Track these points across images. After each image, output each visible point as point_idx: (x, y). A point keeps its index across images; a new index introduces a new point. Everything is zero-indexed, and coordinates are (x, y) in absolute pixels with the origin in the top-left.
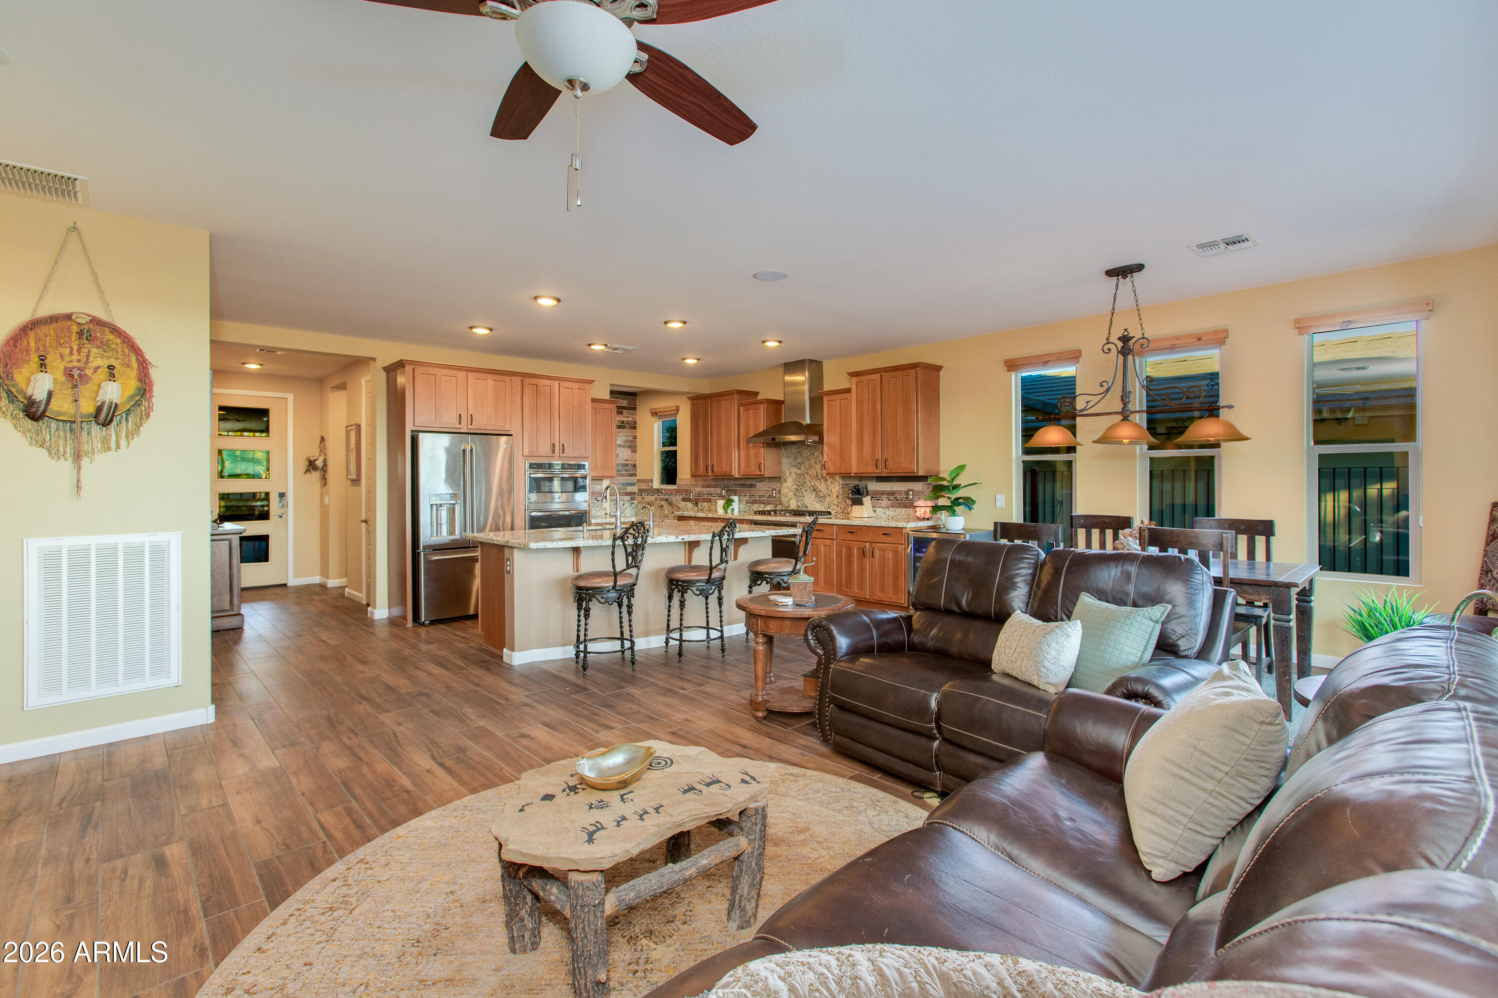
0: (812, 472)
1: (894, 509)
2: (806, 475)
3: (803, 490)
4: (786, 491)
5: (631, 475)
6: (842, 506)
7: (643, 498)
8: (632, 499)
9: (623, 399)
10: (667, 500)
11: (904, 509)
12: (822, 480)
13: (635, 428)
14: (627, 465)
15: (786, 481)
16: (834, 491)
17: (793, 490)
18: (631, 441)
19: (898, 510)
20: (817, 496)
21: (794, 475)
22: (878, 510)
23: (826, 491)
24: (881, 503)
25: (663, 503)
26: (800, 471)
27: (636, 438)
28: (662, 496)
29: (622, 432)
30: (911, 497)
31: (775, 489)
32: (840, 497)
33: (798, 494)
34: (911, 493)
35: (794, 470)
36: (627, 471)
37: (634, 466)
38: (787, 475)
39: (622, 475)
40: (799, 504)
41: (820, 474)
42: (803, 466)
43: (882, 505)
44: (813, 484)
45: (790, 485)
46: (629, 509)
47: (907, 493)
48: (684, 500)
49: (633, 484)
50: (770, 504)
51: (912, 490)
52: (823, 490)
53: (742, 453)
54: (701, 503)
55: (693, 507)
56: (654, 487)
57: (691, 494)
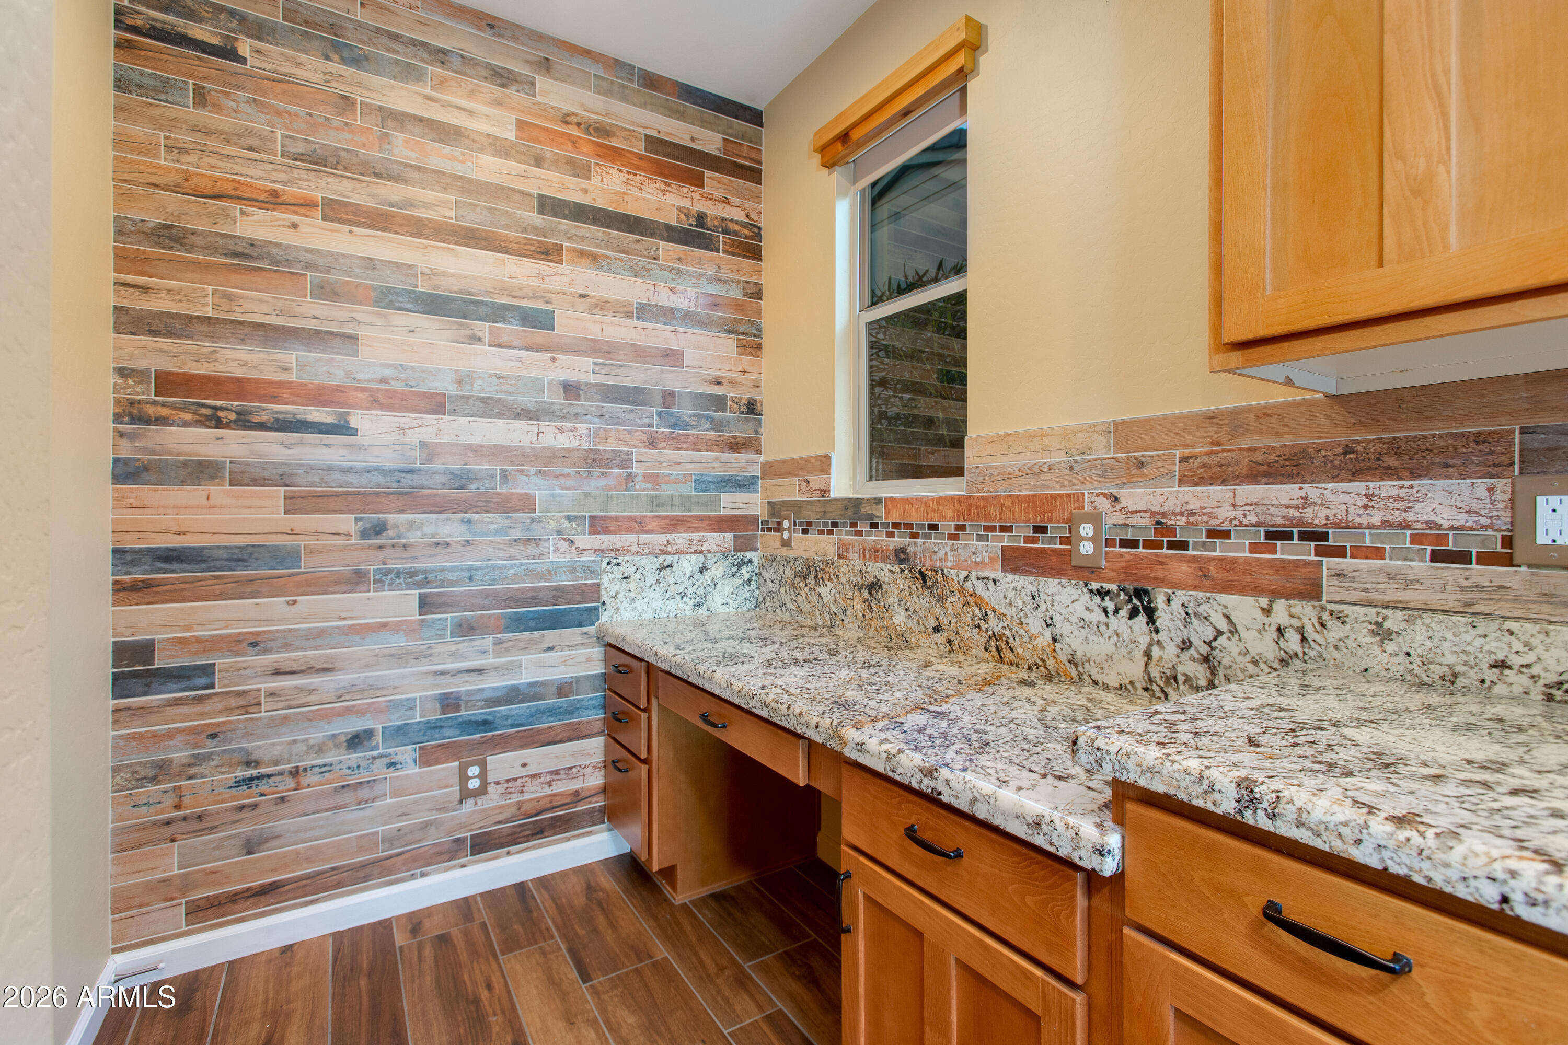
5: (736, 446)
7: (786, 544)
8: (742, 545)
9: (704, 124)
10: (901, 556)
13: (754, 253)
14: (720, 402)
18: (738, 306)
25: (882, 570)
27: (757, 295)
28: (879, 538)
29: (699, 261)
36: (719, 426)
37: (752, 408)
39: (698, 445)
46: (728, 586)
48: (1017, 562)
49: (748, 484)
54: (1181, 596)
55: (1098, 616)
56: (834, 494)
57: (1086, 529)
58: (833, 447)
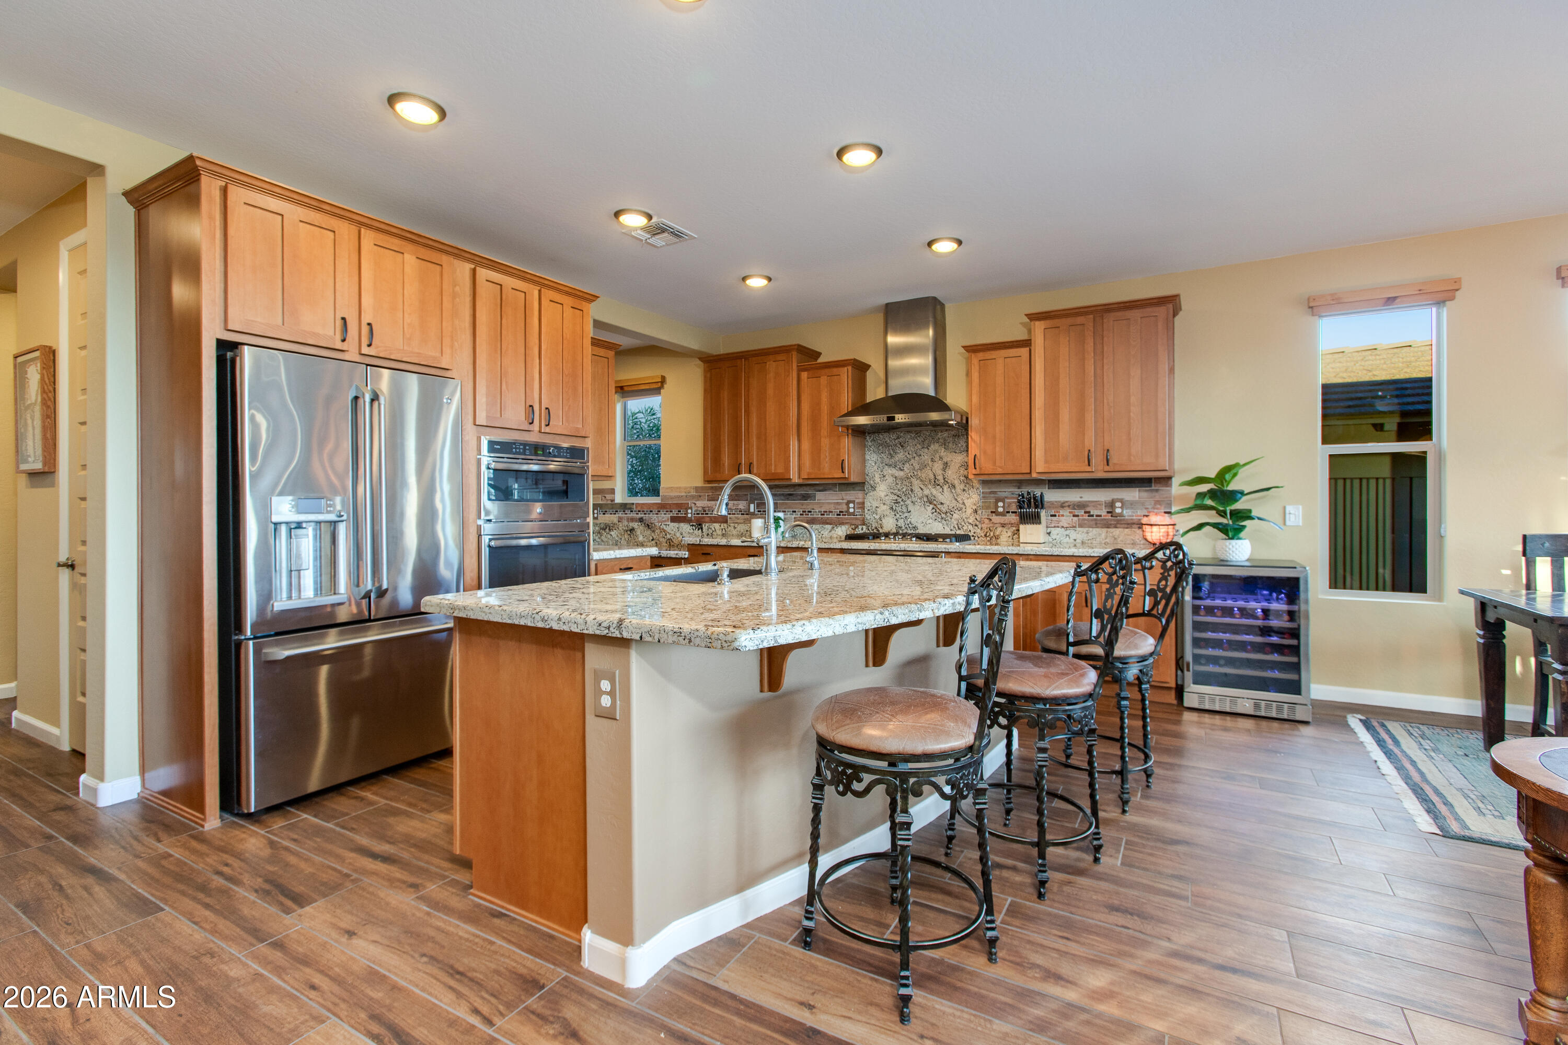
0: (927, 474)
1: (1085, 530)
2: (914, 480)
3: (908, 502)
4: (875, 504)
6: (984, 526)
10: (641, 520)
11: (1105, 530)
12: (945, 487)
15: (874, 488)
16: (969, 503)
17: (888, 502)
19: (1094, 531)
20: (935, 509)
21: (890, 480)
22: (1055, 532)
23: (954, 503)
24: (1059, 522)
25: (635, 525)
26: (901, 474)
28: (633, 515)
30: (1118, 511)
31: (853, 502)
32: (980, 512)
33: (899, 509)
34: (1118, 504)
35: (889, 471)
38: (877, 479)
40: (901, 523)
41: (940, 478)
42: (907, 465)
43: (1061, 524)
44: (926, 492)
45: (882, 494)
47: (1111, 504)
48: (674, 520)
50: (842, 524)
51: (1121, 501)
52: (947, 502)
53: (806, 445)
54: (707, 525)
55: (692, 531)
56: (617, 501)
57: (689, 511)
58: (615, 486)
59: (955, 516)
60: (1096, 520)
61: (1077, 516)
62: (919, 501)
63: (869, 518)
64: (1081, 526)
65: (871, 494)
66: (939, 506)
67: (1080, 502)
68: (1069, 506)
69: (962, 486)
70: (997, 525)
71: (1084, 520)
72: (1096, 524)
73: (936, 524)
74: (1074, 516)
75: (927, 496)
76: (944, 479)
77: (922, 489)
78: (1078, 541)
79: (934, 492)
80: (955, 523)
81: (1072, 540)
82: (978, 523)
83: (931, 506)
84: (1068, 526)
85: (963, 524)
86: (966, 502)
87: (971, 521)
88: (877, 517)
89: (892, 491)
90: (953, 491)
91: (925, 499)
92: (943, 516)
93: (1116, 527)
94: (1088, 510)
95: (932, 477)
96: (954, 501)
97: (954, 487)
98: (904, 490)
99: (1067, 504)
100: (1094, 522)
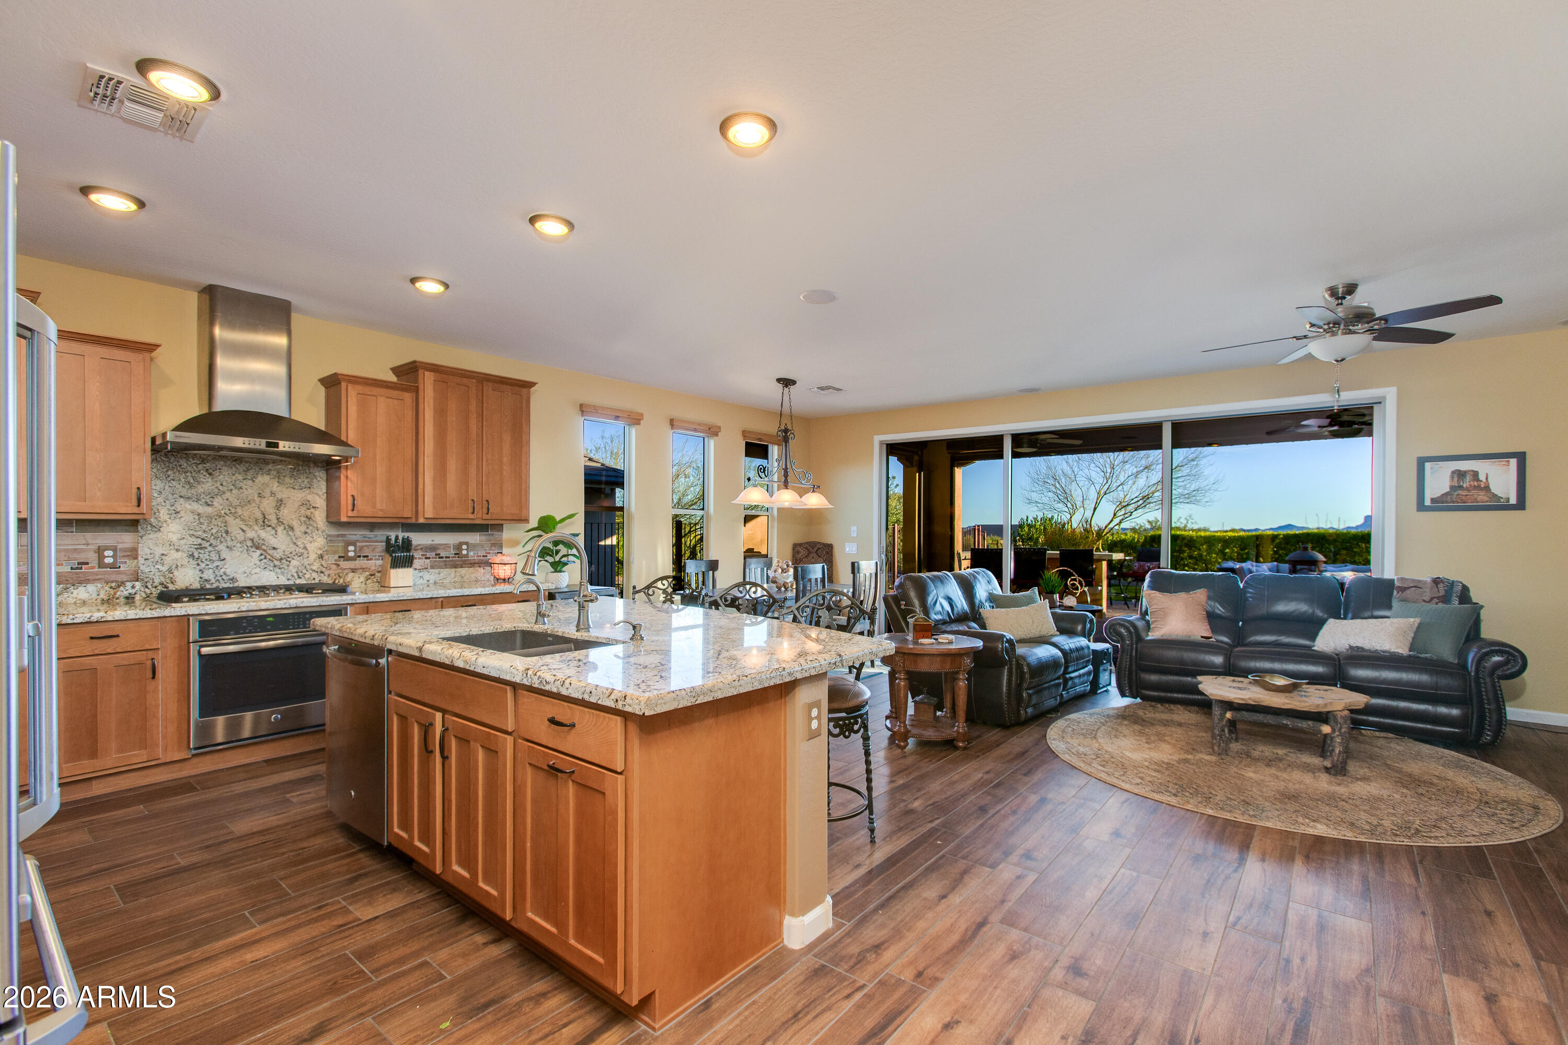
0: (251, 513)
1: (437, 571)
2: (230, 519)
3: (222, 547)
11: (454, 570)
12: (280, 529)
15: (158, 529)
16: (312, 547)
17: (186, 548)
19: (445, 572)
20: (264, 555)
21: (188, 518)
23: (292, 548)
26: (209, 510)
30: (464, 552)
32: (326, 557)
33: (204, 556)
34: (464, 547)
35: (186, 506)
38: (165, 517)
40: (209, 575)
41: (272, 518)
42: (217, 501)
43: (414, 567)
44: (251, 534)
45: (176, 537)
47: (458, 547)
50: (87, 581)
51: (467, 543)
52: (283, 547)
59: (294, 563)
60: (445, 561)
61: (429, 558)
62: (239, 545)
63: (147, 570)
64: (432, 567)
65: (151, 536)
66: (271, 552)
67: (431, 545)
68: (421, 549)
69: (303, 528)
70: (346, 571)
71: (435, 561)
72: (446, 565)
73: (267, 573)
74: (426, 558)
75: (252, 540)
76: (278, 519)
77: (243, 531)
78: (431, 582)
79: (263, 534)
80: (294, 570)
81: (425, 582)
82: (324, 570)
83: (259, 552)
84: (420, 567)
85: (304, 571)
86: (308, 546)
87: (315, 568)
88: (164, 569)
89: (192, 532)
90: (291, 533)
91: (249, 543)
92: (277, 563)
93: (462, 567)
94: (438, 552)
95: (260, 516)
96: (292, 545)
97: (292, 528)
98: (214, 531)
99: (419, 547)
100: (443, 563)
